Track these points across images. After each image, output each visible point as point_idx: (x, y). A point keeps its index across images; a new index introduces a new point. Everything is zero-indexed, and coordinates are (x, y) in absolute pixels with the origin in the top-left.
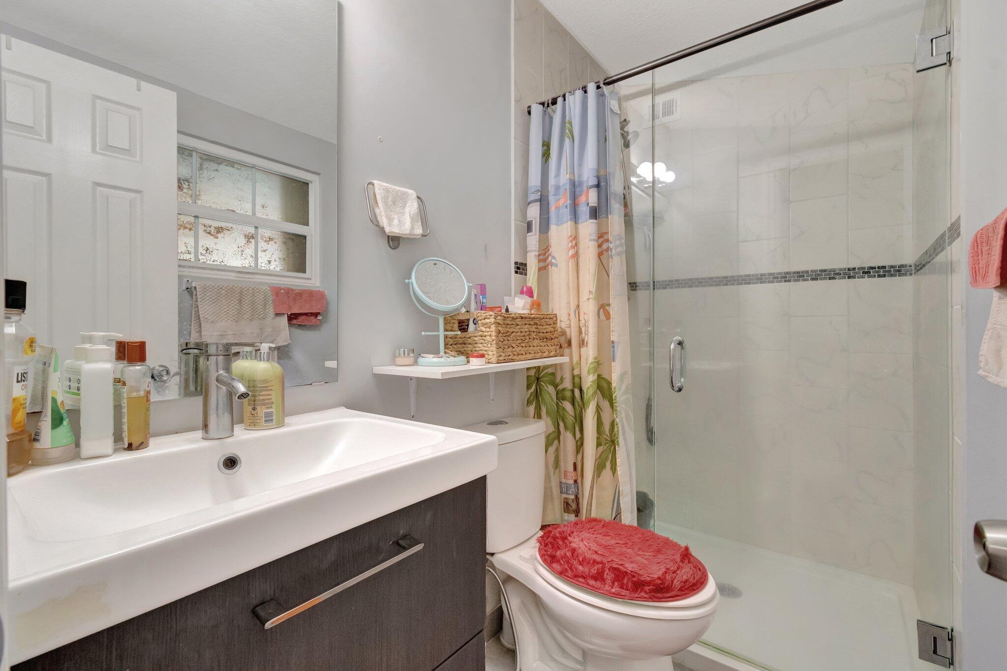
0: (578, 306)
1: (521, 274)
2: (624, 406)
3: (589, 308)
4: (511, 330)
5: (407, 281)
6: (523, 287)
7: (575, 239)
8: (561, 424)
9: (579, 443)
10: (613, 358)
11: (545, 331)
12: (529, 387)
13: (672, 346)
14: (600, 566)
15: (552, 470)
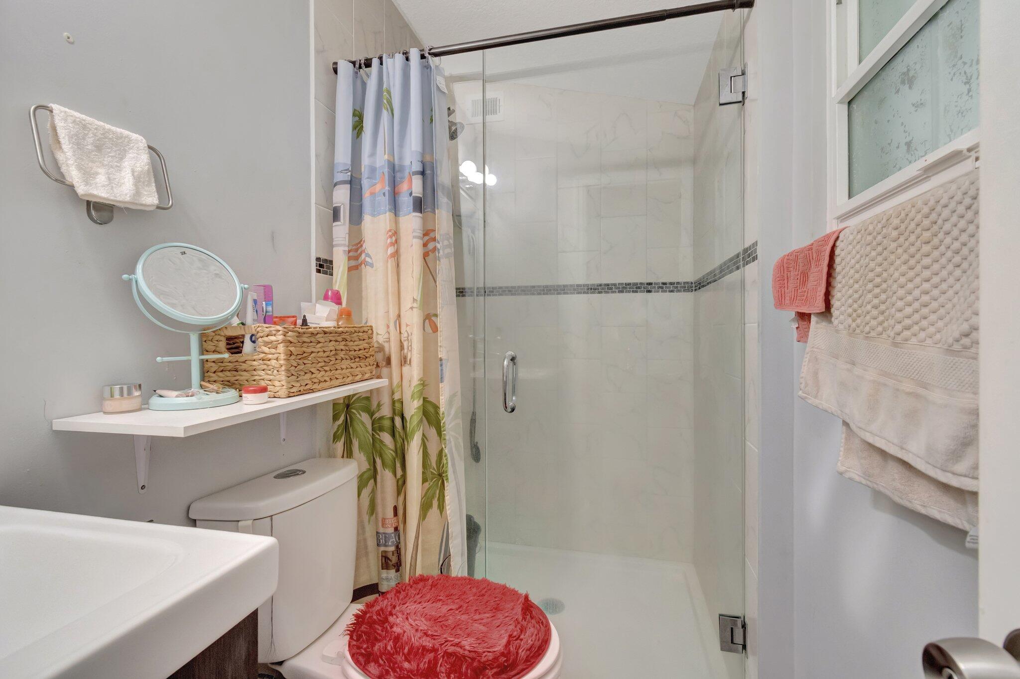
0: (399, 316)
1: (325, 273)
2: (453, 433)
3: (413, 319)
4: (309, 350)
5: (125, 276)
6: (327, 291)
7: (395, 235)
8: (378, 461)
9: (400, 482)
10: (442, 378)
11: (357, 348)
12: (336, 418)
13: (506, 363)
14: (432, 655)
15: (366, 517)
